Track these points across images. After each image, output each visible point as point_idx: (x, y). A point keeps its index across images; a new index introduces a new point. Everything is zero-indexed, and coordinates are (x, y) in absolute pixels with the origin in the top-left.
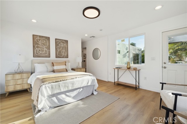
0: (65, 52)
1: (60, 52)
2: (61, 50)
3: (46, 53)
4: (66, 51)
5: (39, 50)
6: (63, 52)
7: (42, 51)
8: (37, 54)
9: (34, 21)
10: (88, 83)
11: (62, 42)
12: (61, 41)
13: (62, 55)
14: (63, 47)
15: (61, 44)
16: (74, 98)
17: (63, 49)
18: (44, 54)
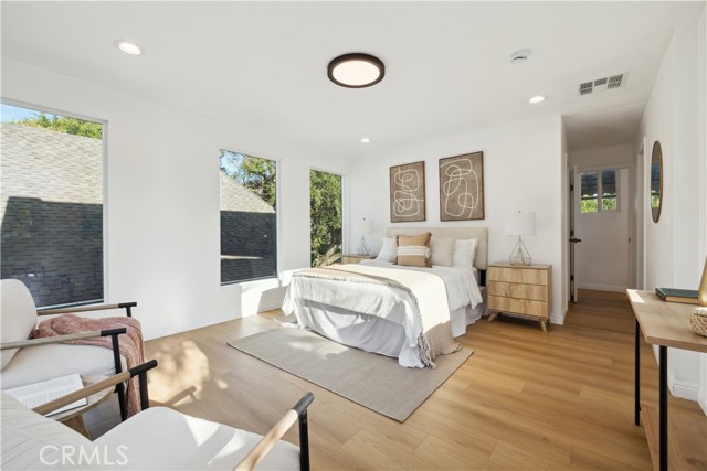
0: (469, 199)
1: (453, 200)
2: (457, 193)
3: (415, 210)
4: (475, 196)
5: (402, 203)
6: (462, 199)
7: (408, 203)
8: (397, 213)
9: (366, 140)
10: (378, 309)
11: (459, 164)
12: (456, 163)
13: (458, 210)
14: (463, 182)
15: (458, 173)
16: (341, 331)
17: (463, 187)
18: (411, 212)
